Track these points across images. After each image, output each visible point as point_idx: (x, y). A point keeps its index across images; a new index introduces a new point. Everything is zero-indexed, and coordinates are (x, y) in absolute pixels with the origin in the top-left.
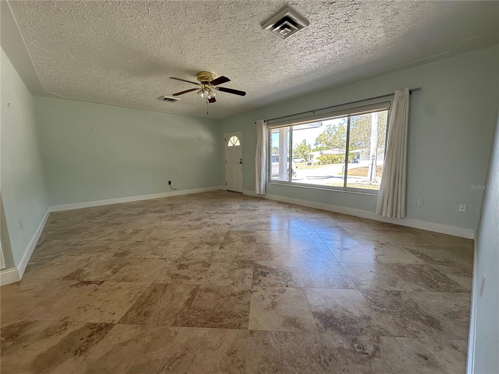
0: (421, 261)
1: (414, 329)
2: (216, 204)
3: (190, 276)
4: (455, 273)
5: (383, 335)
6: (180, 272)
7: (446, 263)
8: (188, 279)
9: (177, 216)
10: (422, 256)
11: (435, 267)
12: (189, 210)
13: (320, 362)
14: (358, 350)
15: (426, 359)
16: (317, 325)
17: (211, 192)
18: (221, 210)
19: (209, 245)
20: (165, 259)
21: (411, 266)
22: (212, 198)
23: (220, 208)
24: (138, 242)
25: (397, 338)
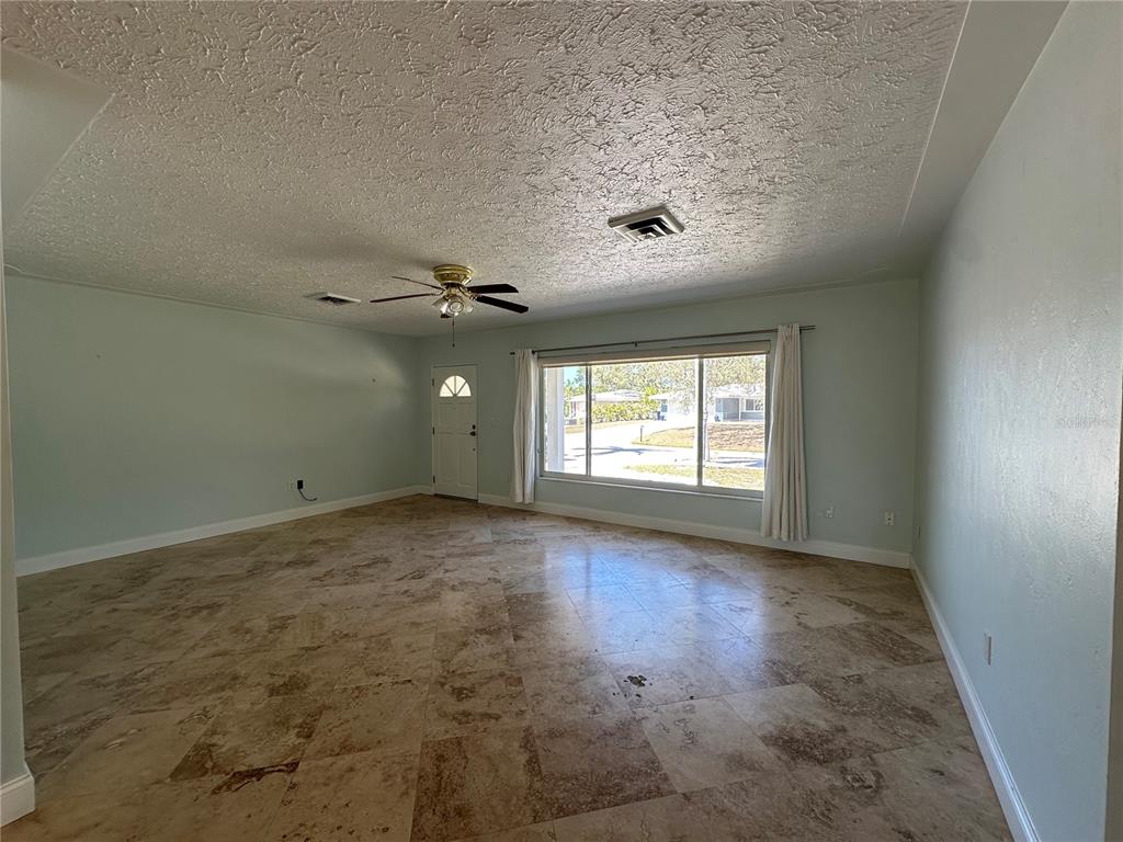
0: (862, 618)
1: (907, 732)
2: (434, 532)
3: (494, 710)
4: (913, 630)
5: (875, 752)
6: (466, 705)
7: (895, 615)
8: (497, 719)
9: (359, 570)
10: (860, 608)
11: (884, 623)
12: (378, 554)
13: (817, 818)
14: (856, 785)
15: (942, 774)
16: (779, 758)
17: (400, 502)
18: (453, 546)
19: (486, 633)
20: (410, 681)
21: (851, 627)
22: (411, 518)
23: (450, 543)
24: (307, 649)
25: (895, 752)
